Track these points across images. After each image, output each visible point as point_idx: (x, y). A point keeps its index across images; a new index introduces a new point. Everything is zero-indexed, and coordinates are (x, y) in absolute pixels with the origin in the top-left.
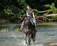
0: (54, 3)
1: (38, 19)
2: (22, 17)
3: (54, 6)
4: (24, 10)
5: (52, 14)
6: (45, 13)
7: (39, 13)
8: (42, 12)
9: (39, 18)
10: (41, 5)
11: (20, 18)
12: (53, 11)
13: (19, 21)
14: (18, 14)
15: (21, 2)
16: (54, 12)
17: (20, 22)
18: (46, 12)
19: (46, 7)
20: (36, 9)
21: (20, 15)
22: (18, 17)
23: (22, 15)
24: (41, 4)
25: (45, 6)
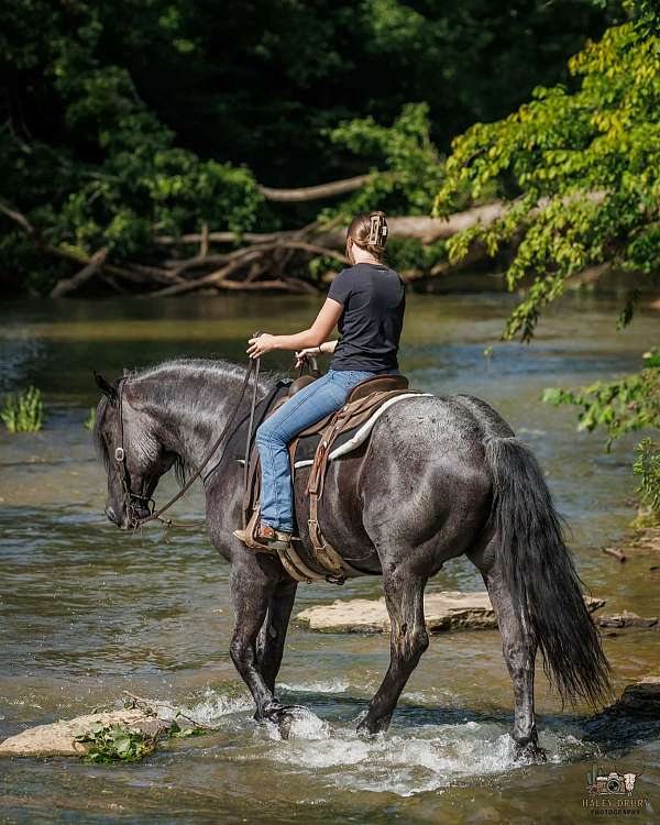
0: (422, 108)
1: (256, 270)
2: (94, 243)
3: (424, 131)
4: (114, 171)
5: (406, 213)
6: (333, 202)
7: (269, 202)
8: (298, 194)
9: (268, 254)
10: (294, 116)
11: (77, 251)
12: (413, 187)
13: (62, 285)
14: (52, 218)
15: (85, 94)
16: (420, 198)
17: (69, 294)
18: (347, 196)
19: (342, 143)
20: (236, 165)
21: (73, 228)
22: (51, 247)
23: (92, 227)
24: (297, 105)
25: (337, 133)
